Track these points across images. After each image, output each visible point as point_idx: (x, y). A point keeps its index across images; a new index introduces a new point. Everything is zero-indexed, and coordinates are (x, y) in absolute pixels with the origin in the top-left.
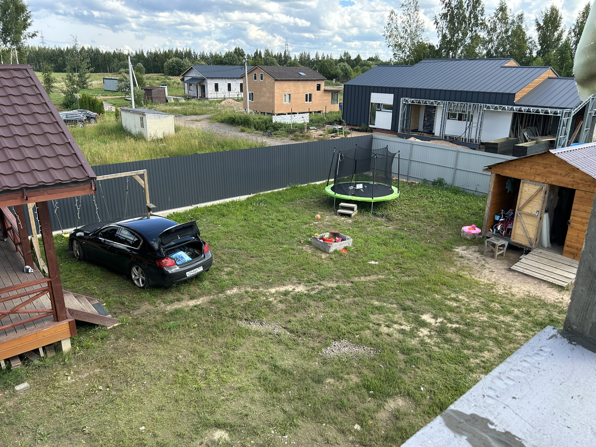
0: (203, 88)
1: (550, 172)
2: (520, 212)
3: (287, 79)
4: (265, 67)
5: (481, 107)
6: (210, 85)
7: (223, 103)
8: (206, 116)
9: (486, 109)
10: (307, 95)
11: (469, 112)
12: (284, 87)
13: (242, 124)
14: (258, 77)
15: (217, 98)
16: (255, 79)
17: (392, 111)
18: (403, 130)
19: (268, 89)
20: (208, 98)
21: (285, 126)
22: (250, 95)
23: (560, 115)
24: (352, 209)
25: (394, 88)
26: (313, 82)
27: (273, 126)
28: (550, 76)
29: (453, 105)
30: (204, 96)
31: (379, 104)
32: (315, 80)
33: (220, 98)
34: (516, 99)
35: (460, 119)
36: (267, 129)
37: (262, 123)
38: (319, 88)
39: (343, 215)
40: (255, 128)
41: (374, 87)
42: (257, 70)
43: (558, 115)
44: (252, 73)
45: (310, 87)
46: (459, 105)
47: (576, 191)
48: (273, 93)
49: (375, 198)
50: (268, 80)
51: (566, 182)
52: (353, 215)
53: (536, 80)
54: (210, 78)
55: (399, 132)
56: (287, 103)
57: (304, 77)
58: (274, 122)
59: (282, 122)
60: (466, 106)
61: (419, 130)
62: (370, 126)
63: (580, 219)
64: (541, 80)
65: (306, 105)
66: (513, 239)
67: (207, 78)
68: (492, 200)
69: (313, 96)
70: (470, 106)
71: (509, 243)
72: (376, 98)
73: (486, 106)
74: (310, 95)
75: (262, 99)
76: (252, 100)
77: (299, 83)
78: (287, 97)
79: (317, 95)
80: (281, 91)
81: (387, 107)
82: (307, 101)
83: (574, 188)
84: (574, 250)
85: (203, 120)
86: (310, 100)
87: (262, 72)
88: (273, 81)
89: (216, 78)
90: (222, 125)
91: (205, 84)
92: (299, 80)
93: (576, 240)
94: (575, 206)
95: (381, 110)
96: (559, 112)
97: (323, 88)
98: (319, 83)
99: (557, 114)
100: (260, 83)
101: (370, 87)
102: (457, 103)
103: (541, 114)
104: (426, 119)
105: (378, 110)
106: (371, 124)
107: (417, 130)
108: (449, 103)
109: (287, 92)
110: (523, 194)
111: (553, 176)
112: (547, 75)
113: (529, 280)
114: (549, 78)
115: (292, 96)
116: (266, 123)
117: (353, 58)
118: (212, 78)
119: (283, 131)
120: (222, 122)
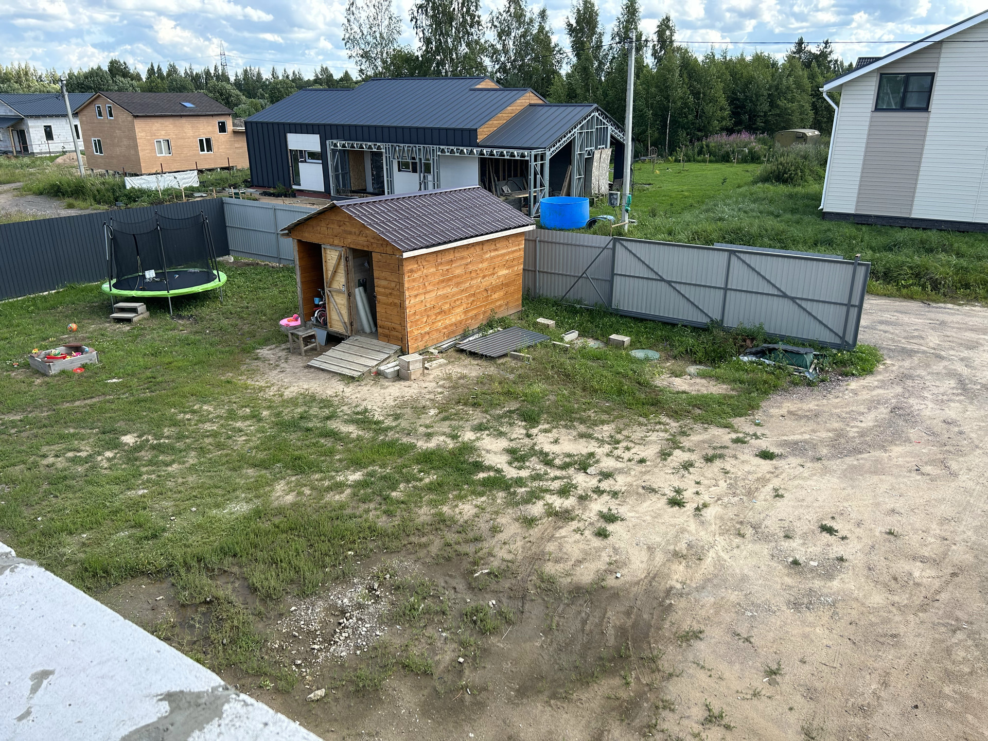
0: (22, 136)
1: (345, 231)
2: (329, 289)
3: (157, 114)
4: (115, 95)
5: (433, 150)
6: (35, 130)
7: (59, 160)
8: (13, 185)
9: (440, 153)
10: (201, 141)
11: (420, 159)
12: (154, 128)
13: (72, 194)
14: (105, 112)
15: (50, 153)
16: (100, 115)
17: (321, 161)
18: (338, 192)
19: (124, 132)
20: (33, 153)
21: (150, 194)
22: (95, 144)
23: (528, 158)
24: (134, 310)
25: (318, 125)
26: (210, 119)
27: (126, 195)
28: (532, 102)
29: (397, 148)
30: (25, 148)
31: (301, 151)
32: (212, 115)
33: (53, 153)
34: (480, 138)
35: (415, 171)
36: (117, 201)
37: (108, 190)
38: (222, 128)
39: (119, 320)
40: (95, 200)
41: (289, 124)
42: (100, 100)
43: (526, 158)
44: (92, 106)
45: (207, 128)
46: (406, 149)
47: (373, 254)
48: (134, 139)
49: (172, 292)
50: (122, 116)
51: (360, 243)
52: (135, 319)
53: (509, 108)
54: (31, 117)
55: (332, 195)
56: (164, 155)
57: (191, 111)
58: (128, 188)
59: (145, 186)
60: (414, 149)
61: (368, 191)
62: (295, 187)
63: (383, 290)
64: (518, 108)
65: (202, 157)
66: (331, 326)
67: (27, 116)
68: (302, 278)
69: (213, 143)
70: (420, 150)
71: (328, 333)
72: (297, 142)
73: (439, 148)
74: (208, 141)
75: (118, 151)
76: (101, 152)
77: (183, 121)
78: (164, 146)
79: (221, 141)
80: (148, 134)
81: (312, 155)
82: (202, 150)
83: (370, 249)
84: (386, 331)
85: (5, 192)
86: (209, 149)
87: (110, 103)
88: (130, 118)
89: (44, 116)
90: (39, 199)
91: (24, 127)
92: (181, 116)
93: (386, 318)
94: (376, 274)
95: (305, 161)
96: (526, 154)
97: (230, 127)
98: (222, 119)
99: (524, 157)
100: (110, 122)
101: (284, 124)
102: (402, 145)
103: (506, 157)
104: (375, 173)
105: (302, 162)
106: (295, 184)
107: (366, 190)
108: (392, 146)
109: (162, 135)
110: (328, 264)
111: (349, 236)
112: (527, 101)
113: (323, 375)
114: (531, 105)
115: (172, 144)
116: (114, 191)
117: (337, 75)
118: (37, 117)
119: (144, 202)
120: (41, 194)
